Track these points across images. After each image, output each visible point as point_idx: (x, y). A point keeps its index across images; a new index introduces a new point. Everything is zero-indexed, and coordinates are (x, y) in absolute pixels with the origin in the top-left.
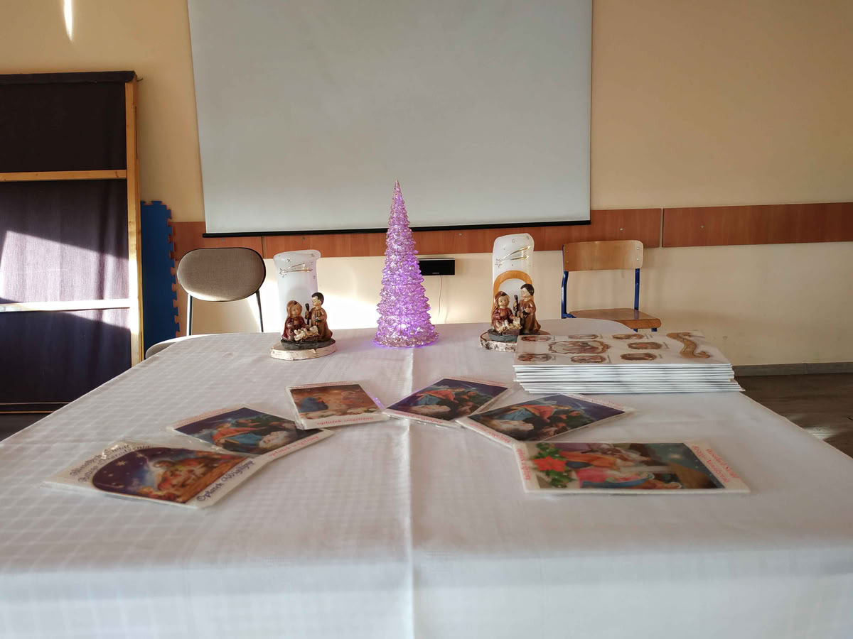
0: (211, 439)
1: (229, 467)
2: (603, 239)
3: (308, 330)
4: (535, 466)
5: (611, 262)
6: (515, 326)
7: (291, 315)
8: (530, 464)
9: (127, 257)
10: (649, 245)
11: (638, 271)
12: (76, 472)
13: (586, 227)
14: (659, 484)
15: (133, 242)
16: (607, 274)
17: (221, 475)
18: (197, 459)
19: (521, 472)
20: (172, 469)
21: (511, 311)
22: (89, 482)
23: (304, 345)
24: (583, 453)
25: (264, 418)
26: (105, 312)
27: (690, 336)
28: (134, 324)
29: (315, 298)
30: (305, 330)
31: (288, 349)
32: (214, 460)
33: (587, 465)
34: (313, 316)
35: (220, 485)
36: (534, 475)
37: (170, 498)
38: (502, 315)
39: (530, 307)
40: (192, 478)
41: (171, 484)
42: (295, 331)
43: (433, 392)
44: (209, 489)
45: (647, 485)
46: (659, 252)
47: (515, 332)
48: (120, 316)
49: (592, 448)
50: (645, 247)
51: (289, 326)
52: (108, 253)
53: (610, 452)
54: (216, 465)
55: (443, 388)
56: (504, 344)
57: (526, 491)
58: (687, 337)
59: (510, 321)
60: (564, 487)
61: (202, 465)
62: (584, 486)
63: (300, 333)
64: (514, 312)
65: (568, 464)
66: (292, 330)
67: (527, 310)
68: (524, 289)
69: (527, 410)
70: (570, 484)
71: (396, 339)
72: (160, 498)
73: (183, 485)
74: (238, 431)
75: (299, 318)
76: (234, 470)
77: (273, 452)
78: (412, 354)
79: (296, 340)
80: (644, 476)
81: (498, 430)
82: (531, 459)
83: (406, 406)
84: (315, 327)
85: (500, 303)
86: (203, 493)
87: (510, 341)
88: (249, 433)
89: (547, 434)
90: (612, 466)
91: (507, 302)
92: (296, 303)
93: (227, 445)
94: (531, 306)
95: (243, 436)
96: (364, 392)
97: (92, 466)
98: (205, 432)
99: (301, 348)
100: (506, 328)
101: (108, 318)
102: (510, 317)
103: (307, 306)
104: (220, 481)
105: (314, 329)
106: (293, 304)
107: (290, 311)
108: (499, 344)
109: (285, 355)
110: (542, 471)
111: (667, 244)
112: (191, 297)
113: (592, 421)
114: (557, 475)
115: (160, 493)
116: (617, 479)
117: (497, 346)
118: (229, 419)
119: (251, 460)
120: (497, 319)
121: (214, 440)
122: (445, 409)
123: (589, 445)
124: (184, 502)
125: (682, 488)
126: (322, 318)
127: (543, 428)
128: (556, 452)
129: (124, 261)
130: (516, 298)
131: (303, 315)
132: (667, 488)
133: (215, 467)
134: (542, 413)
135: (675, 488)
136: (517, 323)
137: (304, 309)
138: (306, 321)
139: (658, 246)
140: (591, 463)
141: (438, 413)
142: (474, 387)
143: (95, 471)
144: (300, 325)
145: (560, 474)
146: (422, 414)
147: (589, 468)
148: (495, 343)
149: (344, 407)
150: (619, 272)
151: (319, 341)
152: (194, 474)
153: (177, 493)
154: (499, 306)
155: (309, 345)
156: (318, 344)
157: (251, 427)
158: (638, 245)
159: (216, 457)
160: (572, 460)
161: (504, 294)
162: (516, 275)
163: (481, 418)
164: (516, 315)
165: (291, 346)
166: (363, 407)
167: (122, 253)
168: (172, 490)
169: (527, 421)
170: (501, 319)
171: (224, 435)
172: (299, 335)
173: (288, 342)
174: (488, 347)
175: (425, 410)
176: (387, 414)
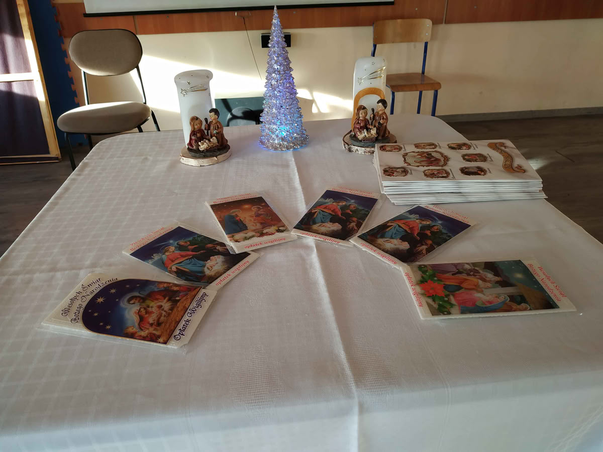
0: (163, 265)
1: (189, 301)
2: (402, 17)
3: (209, 141)
4: (423, 291)
5: (408, 36)
6: (372, 135)
7: (194, 128)
8: (418, 289)
9: (22, 36)
10: (436, 22)
11: (426, 44)
12: (66, 312)
13: (390, 7)
14: (514, 306)
15: (25, 22)
16: (404, 46)
17: (185, 309)
18: (160, 292)
19: (414, 298)
20: (144, 305)
21: (368, 121)
22: (81, 324)
23: (208, 154)
24: (453, 275)
25: (199, 239)
26: (13, 83)
27: (505, 147)
28: (40, 94)
29: (213, 114)
30: (207, 141)
31: (194, 157)
32: (176, 293)
33: (459, 288)
34: (212, 128)
35: (188, 321)
36: (424, 300)
37: (153, 338)
38: (361, 125)
39: (383, 119)
40: (163, 315)
41: (148, 323)
42: (199, 143)
43: (322, 206)
44: (181, 326)
45: (506, 308)
46: (443, 27)
47: (372, 139)
48: (27, 86)
49: (458, 269)
50: (433, 24)
51: (193, 138)
52: (6, 33)
53: (472, 273)
54: (178, 298)
55: (329, 202)
56: (363, 149)
57: (422, 318)
58: (503, 148)
59: (368, 130)
60: (449, 313)
61: (167, 298)
62: (463, 312)
63: (203, 144)
64: (370, 121)
65: (446, 287)
66: (196, 142)
67: (381, 121)
68: (380, 104)
69: (399, 226)
70: (452, 310)
71: (278, 144)
72: (144, 339)
73: (159, 324)
74: (183, 256)
75: (200, 131)
76: (194, 304)
77: (218, 280)
78: (293, 159)
79: (201, 150)
80: (502, 299)
81: (383, 250)
82: (417, 284)
83: (307, 224)
84: (214, 138)
85: (360, 115)
86: (177, 332)
87: (367, 147)
88: (192, 258)
89: (420, 253)
90: (476, 288)
91: (366, 114)
92: (197, 118)
93: (180, 273)
94: (385, 117)
95: (188, 261)
96: (269, 206)
97: (77, 304)
98: (156, 257)
99: (205, 157)
100: (365, 136)
101: (17, 89)
102: (368, 126)
103: (206, 120)
104: (186, 317)
105: (214, 140)
106: (194, 119)
107: (193, 126)
108: (359, 148)
109: (192, 162)
110: (429, 297)
111: (449, 21)
112: (84, 73)
113: (450, 237)
114: (441, 301)
115: (143, 334)
116: (484, 303)
117: (357, 150)
118: (171, 241)
119: (203, 291)
120: (358, 128)
121: (167, 267)
122: (337, 227)
123: (455, 265)
124: (165, 343)
125: (530, 310)
126: (219, 130)
127: (416, 247)
128: (433, 275)
129: (21, 40)
130: (373, 110)
131: (203, 128)
132: (520, 310)
133: (179, 300)
134: (412, 229)
135: (525, 309)
136: (374, 132)
137: (204, 123)
138: (206, 132)
139: (442, 23)
140: (462, 286)
141: (333, 231)
142: (352, 199)
143: (82, 310)
144: (202, 138)
145: (441, 299)
146: (322, 234)
147: (461, 291)
148: (356, 148)
149: (259, 226)
150: (412, 44)
151: (219, 150)
152: (163, 310)
153: (157, 333)
154: (359, 117)
155: (211, 153)
156: (219, 153)
157: (193, 250)
158: (428, 23)
159: (175, 289)
160: (447, 283)
161: (364, 108)
162: (372, 91)
163: (368, 237)
164: (372, 125)
165: (198, 155)
166: (274, 225)
167: (17, 33)
168: (151, 330)
169: (403, 239)
170: (361, 128)
171: (173, 261)
172: (203, 146)
173: (193, 151)
174: (350, 150)
175: (323, 229)
176: (294, 234)
